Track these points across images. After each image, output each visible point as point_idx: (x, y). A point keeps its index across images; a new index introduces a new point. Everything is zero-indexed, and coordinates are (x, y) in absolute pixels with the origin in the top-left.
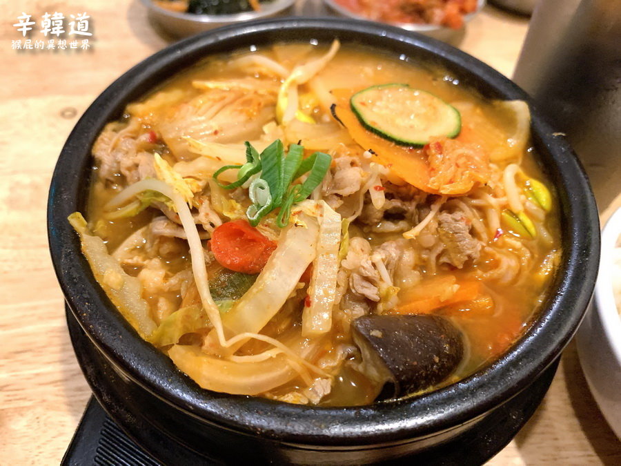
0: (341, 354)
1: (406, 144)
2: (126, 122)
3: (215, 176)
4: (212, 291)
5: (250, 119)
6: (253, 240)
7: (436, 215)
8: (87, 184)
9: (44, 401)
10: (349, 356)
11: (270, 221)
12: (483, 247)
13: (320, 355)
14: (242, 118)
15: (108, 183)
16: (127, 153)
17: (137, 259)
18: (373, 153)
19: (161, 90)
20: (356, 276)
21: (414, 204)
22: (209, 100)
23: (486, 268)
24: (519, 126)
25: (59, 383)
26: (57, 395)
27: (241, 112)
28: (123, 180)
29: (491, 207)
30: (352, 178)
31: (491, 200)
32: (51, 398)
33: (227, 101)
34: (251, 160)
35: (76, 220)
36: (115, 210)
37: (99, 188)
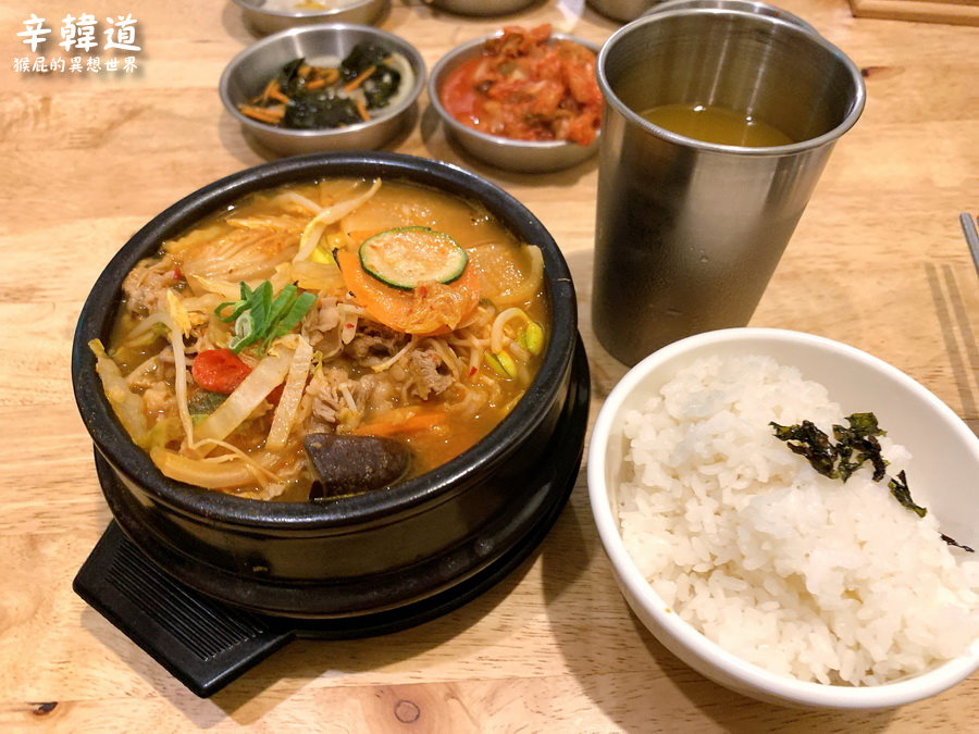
0: (298, 466)
1: (398, 287)
2: (160, 258)
3: (217, 311)
4: (189, 407)
5: (269, 259)
6: (234, 367)
7: (409, 351)
8: (115, 314)
9: (77, 529)
10: (305, 469)
11: (253, 351)
12: (454, 383)
13: (281, 465)
14: (262, 257)
15: (134, 315)
16: (153, 288)
17: (146, 382)
18: (352, 295)
19: (196, 228)
20: (316, 400)
21: (393, 341)
22: (230, 240)
23: (452, 400)
24: (533, 271)
25: (94, 514)
26: (90, 525)
27: (262, 252)
28: (146, 313)
29: (474, 347)
30: (331, 316)
31: (476, 342)
32: (83, 527)
33: (248, 241)
34: (244, 298)
35: (96, 346)
36: (136, 338)
37: (126, 318)
